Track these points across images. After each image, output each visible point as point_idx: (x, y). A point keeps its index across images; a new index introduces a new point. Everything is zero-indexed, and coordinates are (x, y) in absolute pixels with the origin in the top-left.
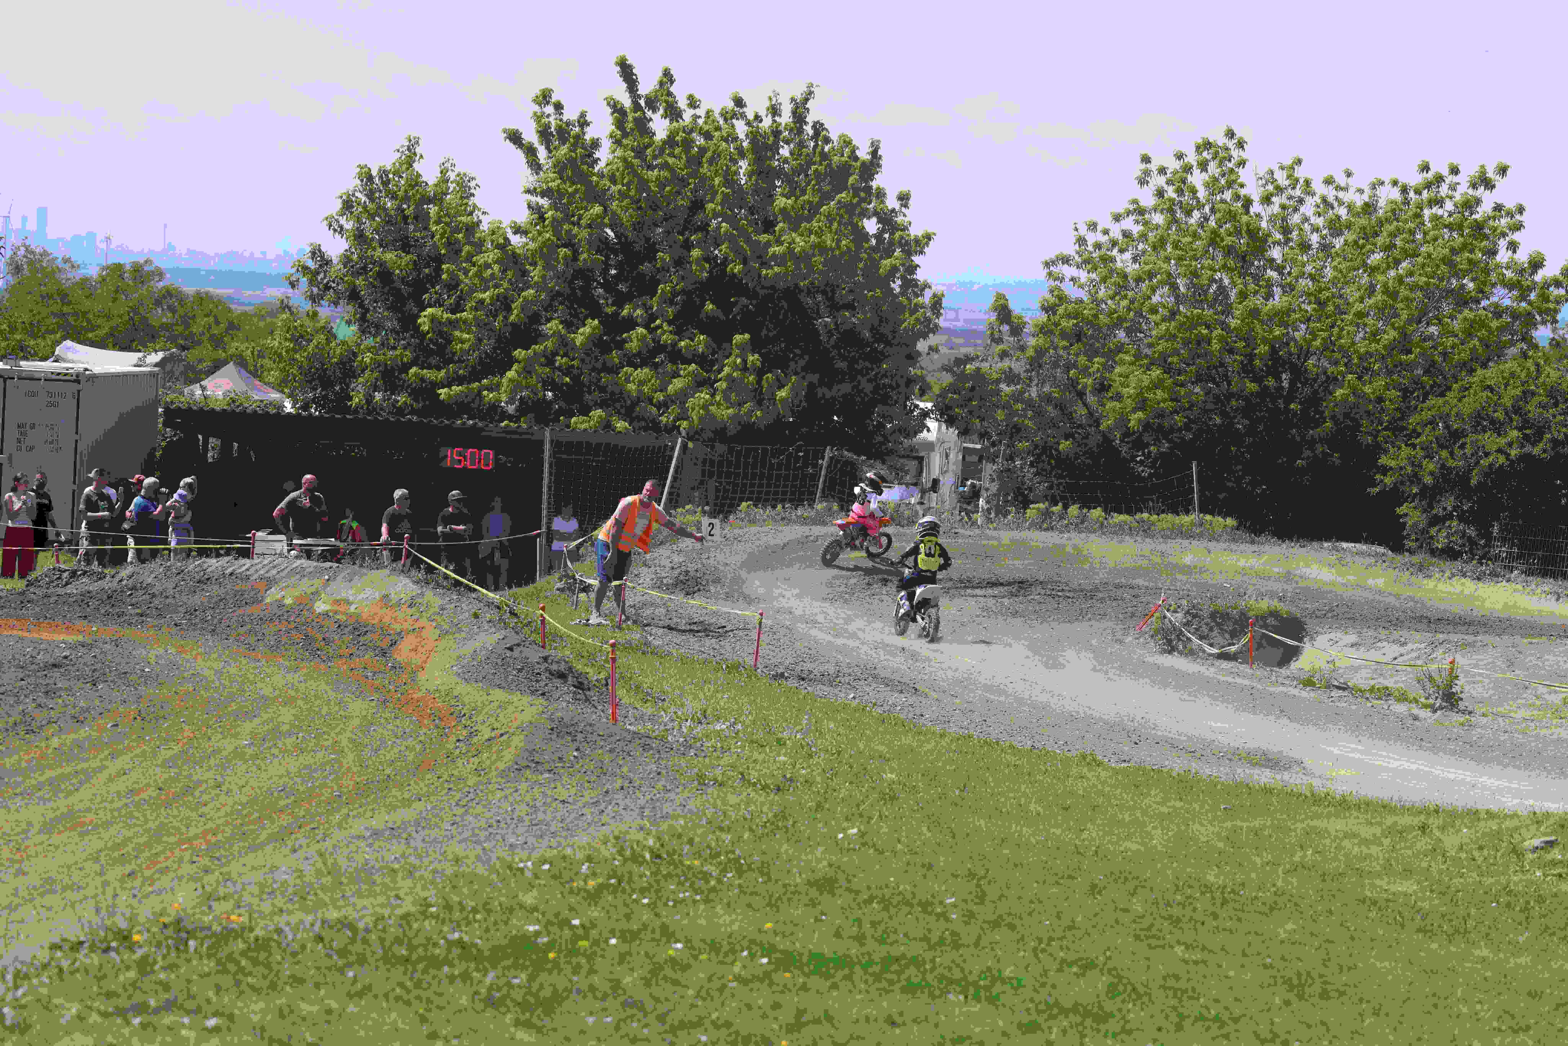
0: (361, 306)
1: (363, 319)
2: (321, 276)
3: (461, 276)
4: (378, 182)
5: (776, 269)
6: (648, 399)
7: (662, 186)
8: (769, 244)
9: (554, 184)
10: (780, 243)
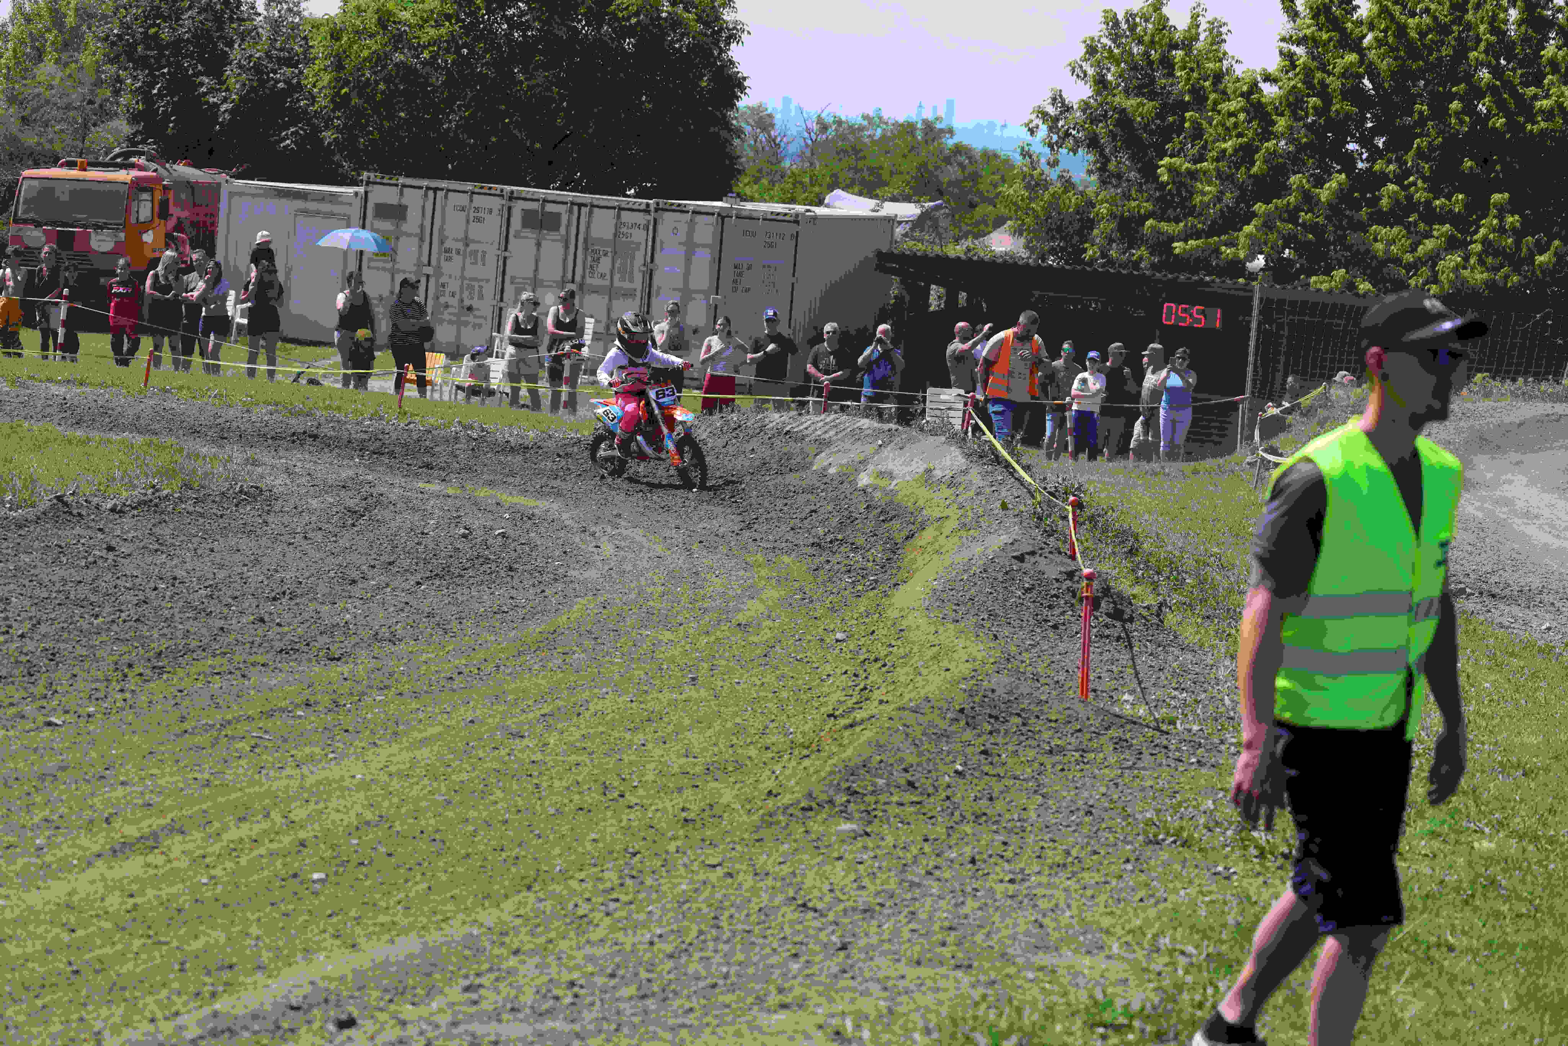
0: (1102, 154)
1: (1103, 169)
2: (1061, 123)
3: (1205, 124)
4: (1124, 26)
5: (1543, 125)
6: (1397, 261)
7: (1422, 35)
8: (1535, 97)
9: (1308, 32)
10: (1547, 96)
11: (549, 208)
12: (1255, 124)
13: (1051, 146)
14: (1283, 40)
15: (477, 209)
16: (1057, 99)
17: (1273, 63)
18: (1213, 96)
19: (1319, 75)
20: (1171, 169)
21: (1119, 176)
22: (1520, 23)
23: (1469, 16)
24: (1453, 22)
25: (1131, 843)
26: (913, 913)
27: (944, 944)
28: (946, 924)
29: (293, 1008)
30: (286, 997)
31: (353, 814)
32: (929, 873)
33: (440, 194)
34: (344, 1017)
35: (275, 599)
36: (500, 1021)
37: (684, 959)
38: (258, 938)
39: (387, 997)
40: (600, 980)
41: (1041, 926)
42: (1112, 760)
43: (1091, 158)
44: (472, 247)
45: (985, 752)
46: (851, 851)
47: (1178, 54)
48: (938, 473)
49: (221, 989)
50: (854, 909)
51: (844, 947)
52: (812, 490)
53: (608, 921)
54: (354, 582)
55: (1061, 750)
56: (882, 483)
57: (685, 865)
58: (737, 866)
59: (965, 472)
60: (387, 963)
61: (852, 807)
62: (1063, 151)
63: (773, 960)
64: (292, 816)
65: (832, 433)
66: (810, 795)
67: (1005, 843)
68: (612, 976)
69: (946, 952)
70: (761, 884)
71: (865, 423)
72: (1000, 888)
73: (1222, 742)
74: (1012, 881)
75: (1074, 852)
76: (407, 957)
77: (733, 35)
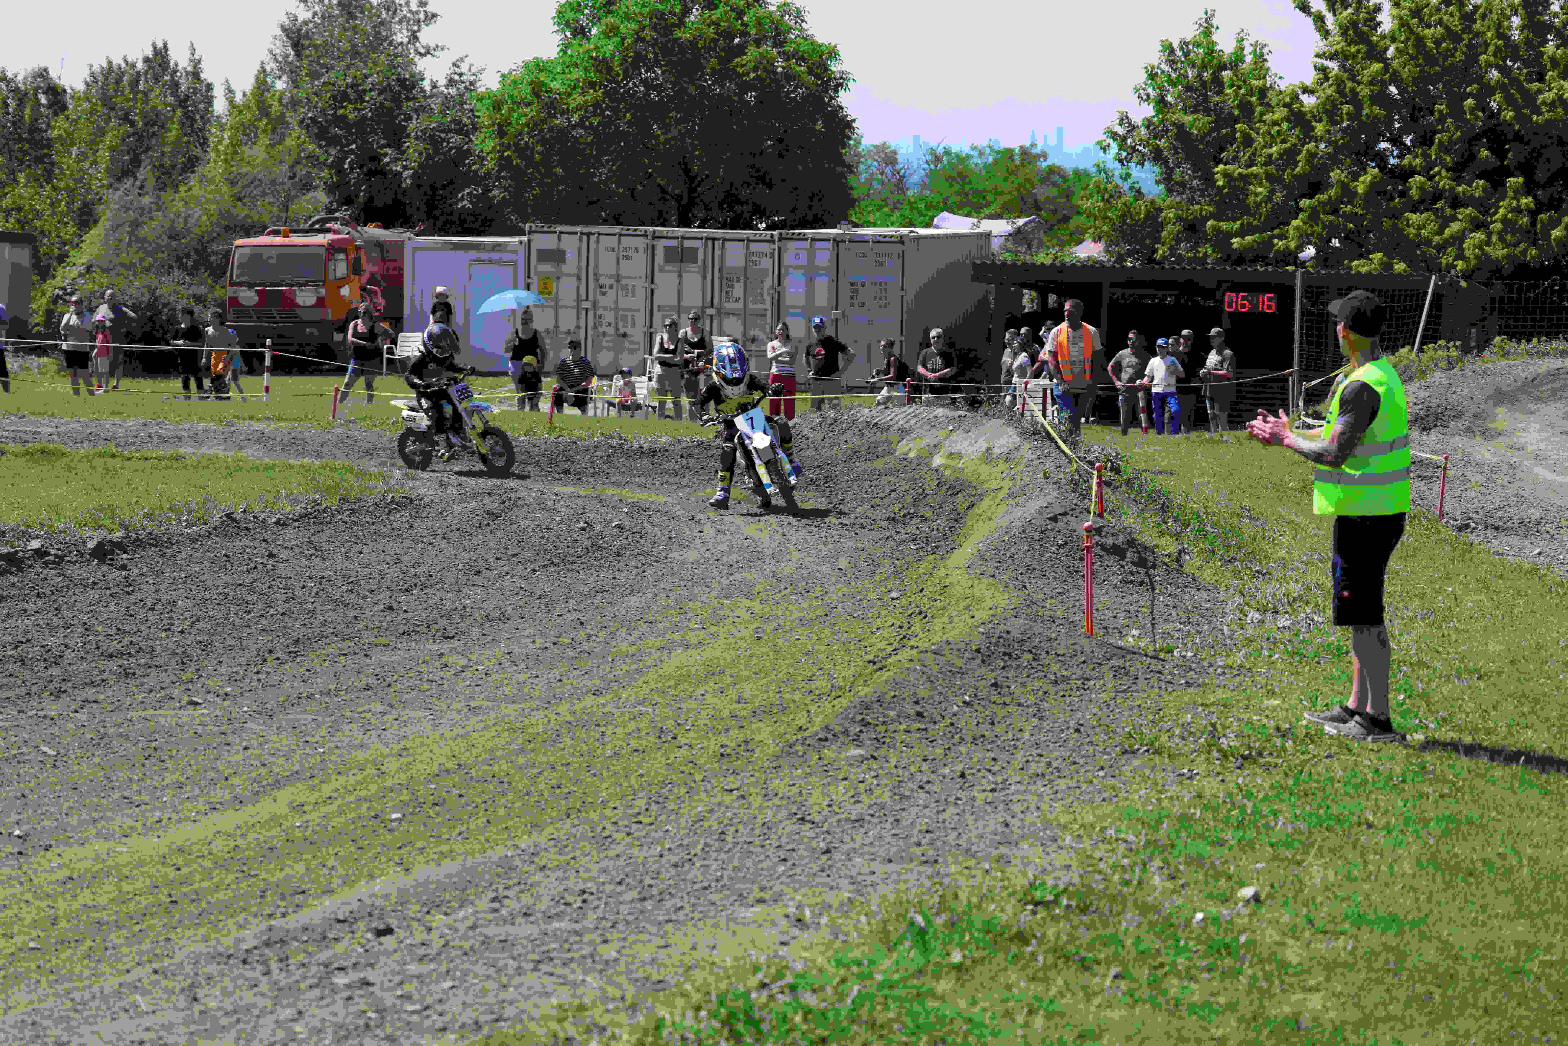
0: (1166, 166)
1: (1168, 179)
2: (1129, 141)
3: (1254, 135)
4: (1179, 53)
5: (1548, 116)
6: (1428, 242)
7: (1438, 43)
8: (1539, 92)
9: (1339, 47)
10: (1550, 90)
11: (687, 244)
12: (1297, 131)
13: (1121, 161)
14: (1318, 56)
15: (625, 250)
16: (1124, 119)
17: (1310, 77)
18: (1259, 109)
19: (1349, 84)
20: (1226, 175)
21: (1183, 184)
22: (1522, 28)
23: (1478, 26)
24: (1463, 31)
25: (1109, 754)
26: (897, 821)
27: (919, 844)
28: (925, 828)
29: (339, 921)
30: (334, 912)
31: (436, 765)
32: (921, 787)
33: (593, 238)
34: (382, 927)
35: (407, 590)
36: (513, 924)
37: (687, 866)
38: (333, 868)
39: (425, 910)
40: (608, 888)
41: (1007, 825)
42: (1109, 685)
43: (1157, 169)
44: (624, 281)
45: (995, 685)
46: (856, 773)
47: (1226, 74)
48: (997, 451)
49: (290, 910)
50: (847, 820)
51: (828, 851)
52: (894, 473)
53: (628, 840)
54: (479, 573)
55: (1065, 679)
56: (951, 463)
57: (706, 792)
58: (752, 790)
59: (1018, 448)
60: (427, 882)
61: (863, 736)
62: (1132, 165)
63: (764, 865)
64: (384, 769)
65: (913, 422)
66: (827, 728)
67: (994, 759)
68: (620, 883)
69: (918, 851)
70: (769, 803)
71: (940, 411)
72: (980, 797)
73: (1211, 665)
74: (993, 790)
75: (1055, 764)
76: (446, 877)
77: (840, 83)
